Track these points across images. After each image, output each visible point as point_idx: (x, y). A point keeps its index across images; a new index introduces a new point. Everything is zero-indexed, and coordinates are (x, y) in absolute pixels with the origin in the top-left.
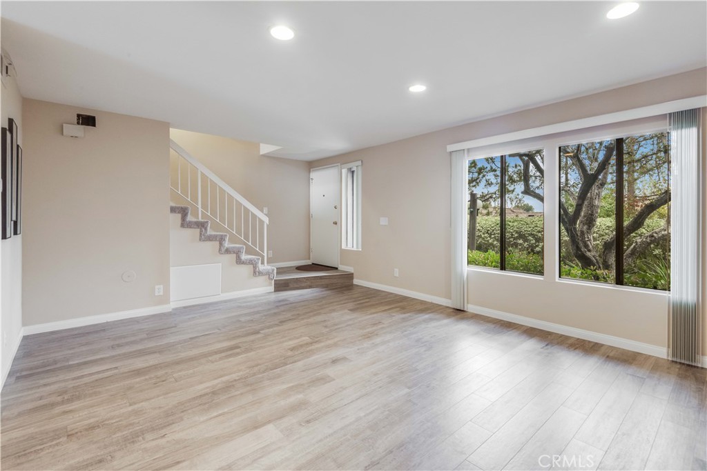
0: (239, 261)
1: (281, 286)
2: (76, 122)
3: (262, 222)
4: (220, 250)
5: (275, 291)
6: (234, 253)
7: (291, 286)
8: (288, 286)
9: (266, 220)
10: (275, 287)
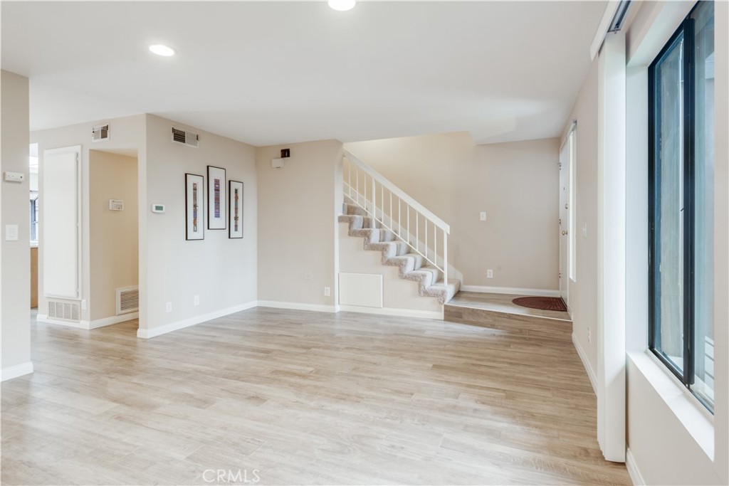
0: (403, 276)
1: (453, 315)
2: (280, 156)
3: (440, 232)
4: (382, 260)
5: (445, 320)
6: (396, 264)
7: (466, 318)
8: (462, 318)
9: (446, 229)
10: (445, 315)
